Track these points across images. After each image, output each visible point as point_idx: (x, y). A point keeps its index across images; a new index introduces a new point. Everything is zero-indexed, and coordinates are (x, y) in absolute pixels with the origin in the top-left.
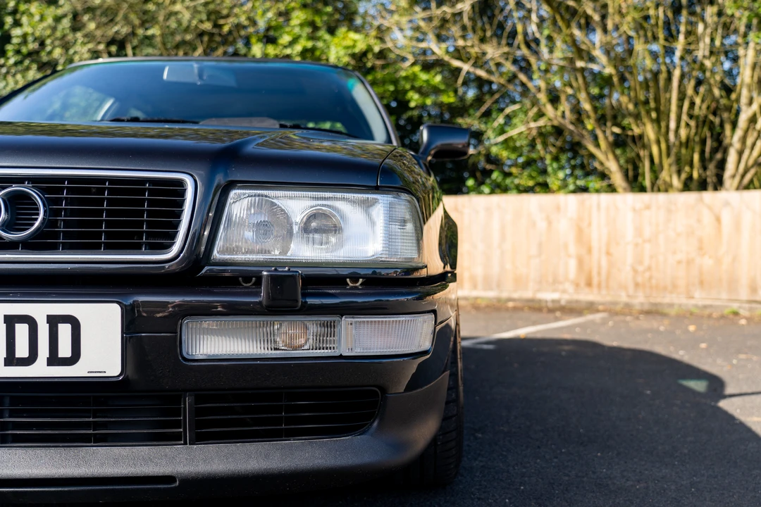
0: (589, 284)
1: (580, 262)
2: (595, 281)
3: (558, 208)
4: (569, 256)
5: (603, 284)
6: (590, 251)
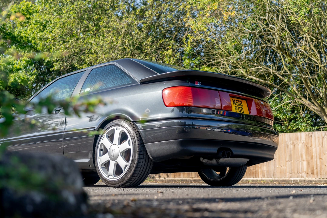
0: (313, 173)
1: (308, 163)
2: (315, 171)
3: (297, 139)
4: (304, 160)
5: (319, 173)
6: (312, 158)
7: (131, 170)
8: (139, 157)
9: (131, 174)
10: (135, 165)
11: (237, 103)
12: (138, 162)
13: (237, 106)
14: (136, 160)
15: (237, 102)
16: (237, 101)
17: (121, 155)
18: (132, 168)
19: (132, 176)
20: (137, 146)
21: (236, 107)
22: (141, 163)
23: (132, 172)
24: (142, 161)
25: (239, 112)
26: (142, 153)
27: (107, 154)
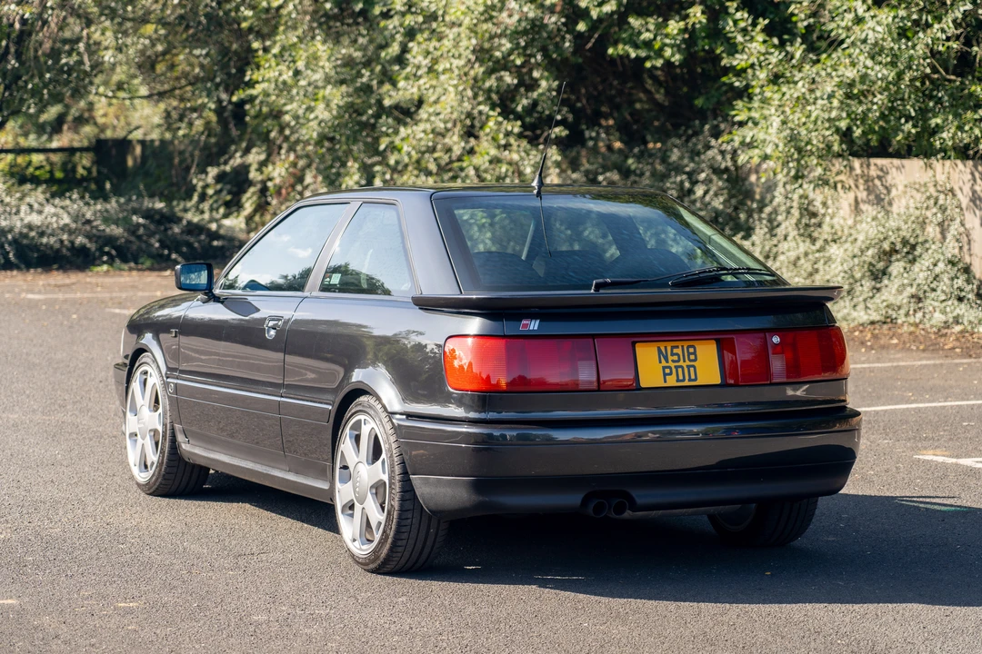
7: (387, 537)
8: (401, 506)
9: (388, 546)
10: (393, 527)
11: (672, 354)
12: (400, 517)
13: (672, 365)
14: (395, 514)
15: (675, 351)
16: (677, 347)
17: (372, 494)
18: (388, 531)
19: (391, 549)
20: (397, 478)
21: (670, 368)
22: (409, 521)
23: (390, 540)
24: (410, 516)
25: (678, 380)
26: (408, 496)
27: (350, 483)
